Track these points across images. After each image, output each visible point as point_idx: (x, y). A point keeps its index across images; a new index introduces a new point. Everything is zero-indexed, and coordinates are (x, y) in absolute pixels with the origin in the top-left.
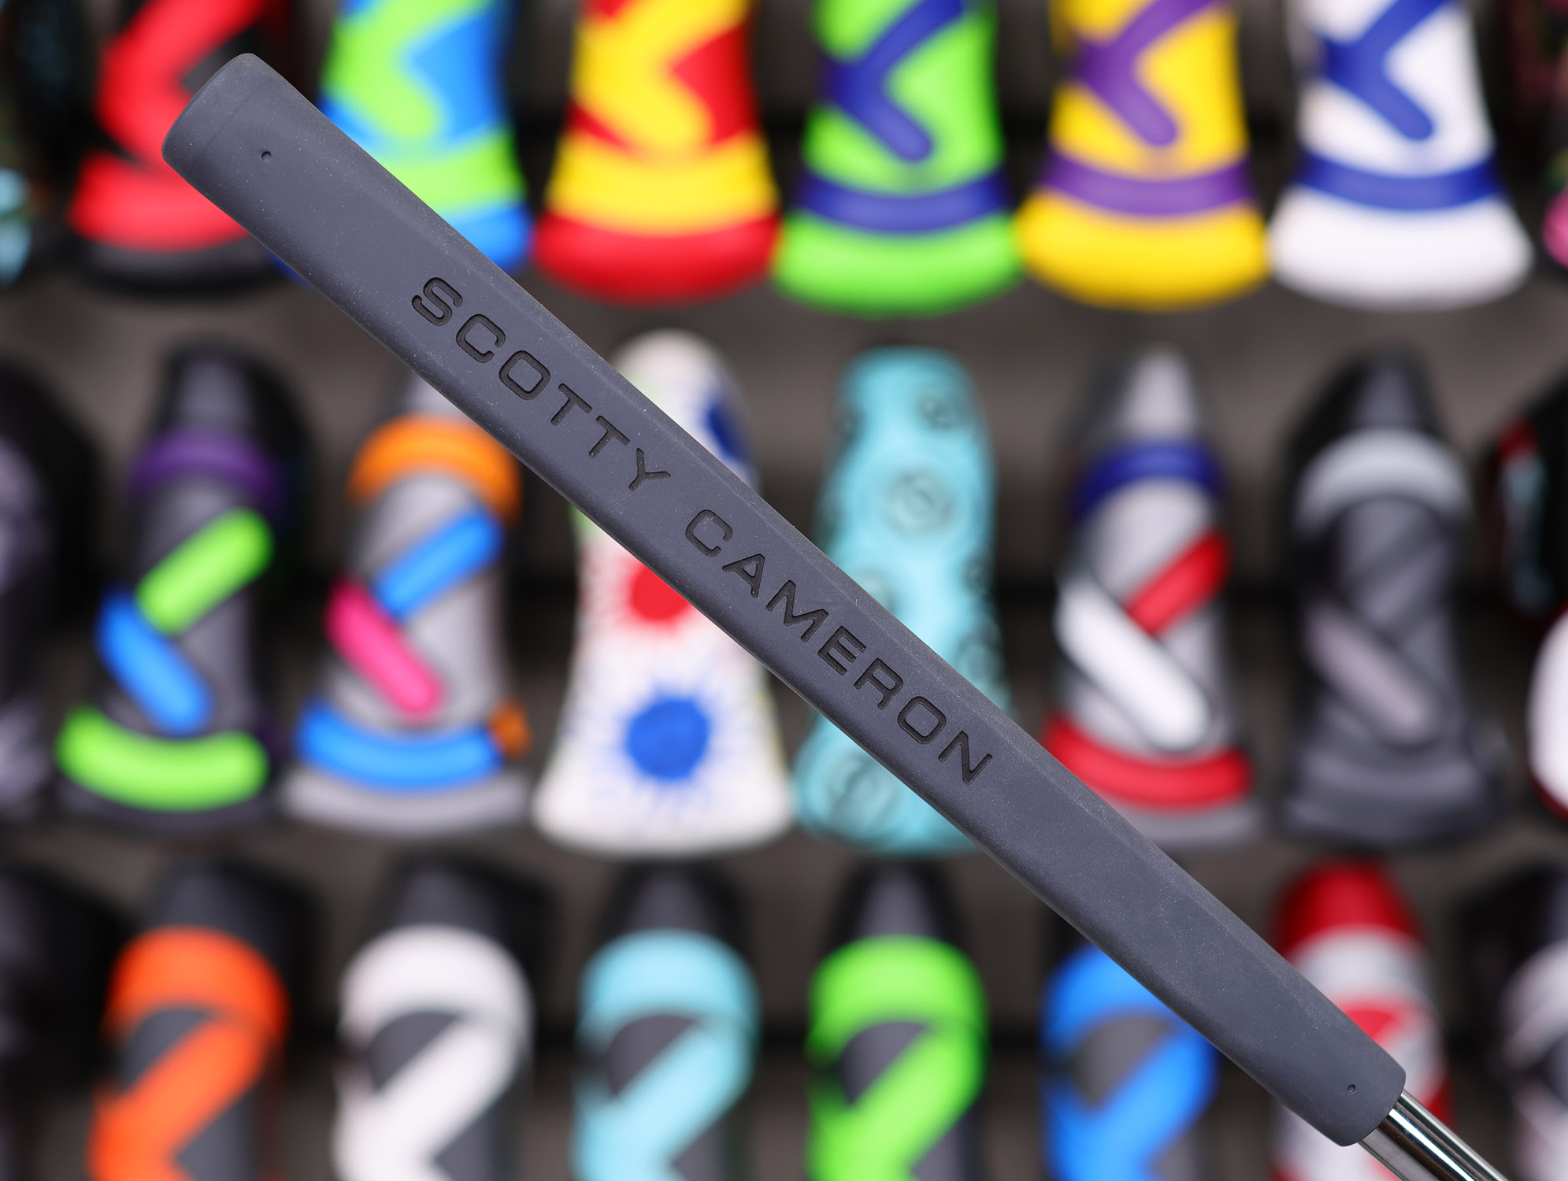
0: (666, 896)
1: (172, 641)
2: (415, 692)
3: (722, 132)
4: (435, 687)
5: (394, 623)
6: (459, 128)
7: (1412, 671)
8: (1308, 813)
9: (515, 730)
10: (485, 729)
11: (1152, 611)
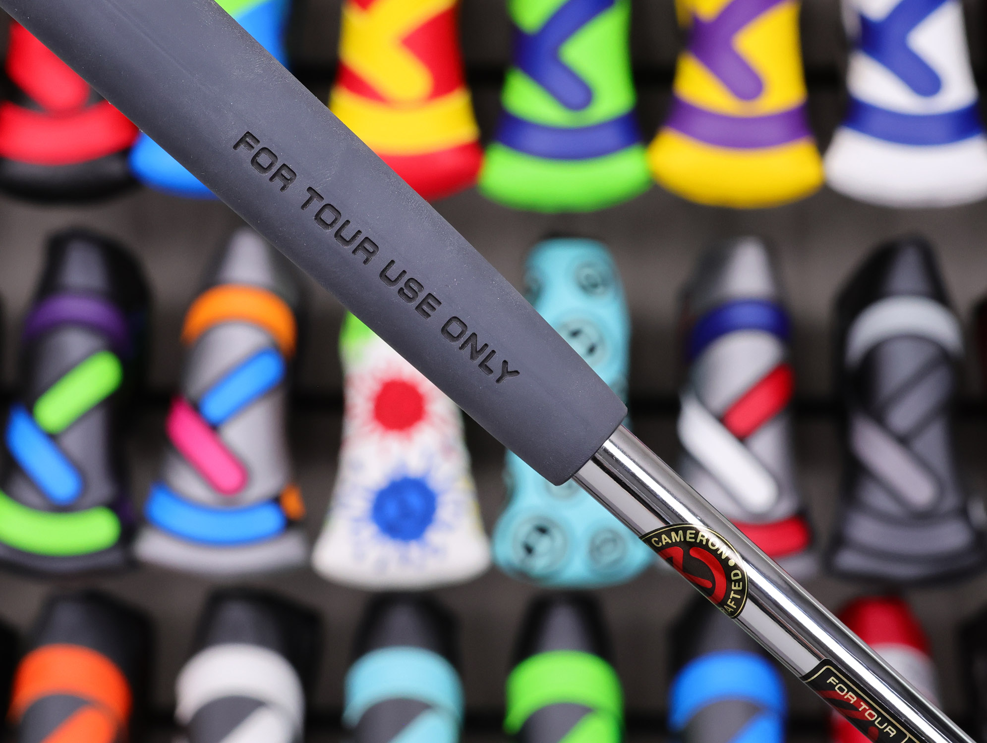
1: (53, 438)
2: (230, 478)
4: (244, 474)
5: (214, 428)
8: (849, 560)
9: (294, 504)
10: (276, 501)
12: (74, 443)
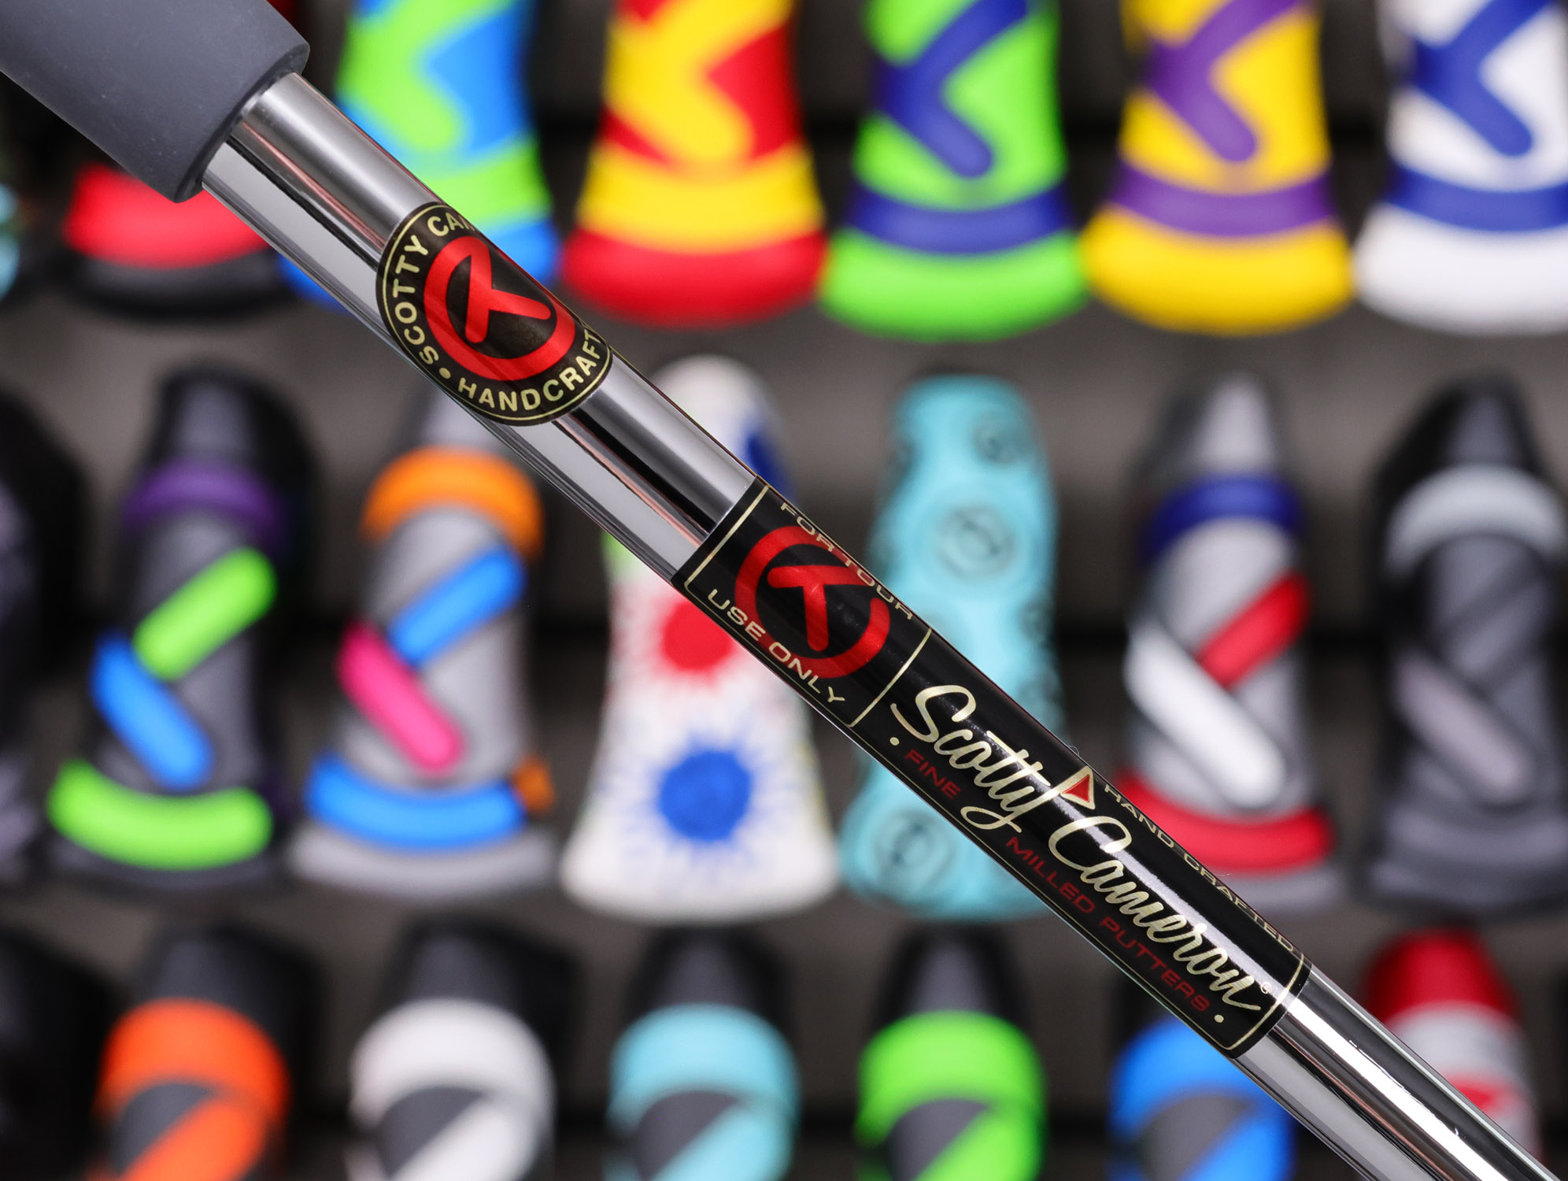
0: (701, 965)
1: (168, 687)
2: (434, 745)
3: (764, 145)
4: (456, 740)
5: (411, 670)
6: (482, 140)
7: (1507, 726)
8: (1393, 877)
9: (538, 786)
10: (508, 784)
11: (1226, 659)
12: (200, 693)
